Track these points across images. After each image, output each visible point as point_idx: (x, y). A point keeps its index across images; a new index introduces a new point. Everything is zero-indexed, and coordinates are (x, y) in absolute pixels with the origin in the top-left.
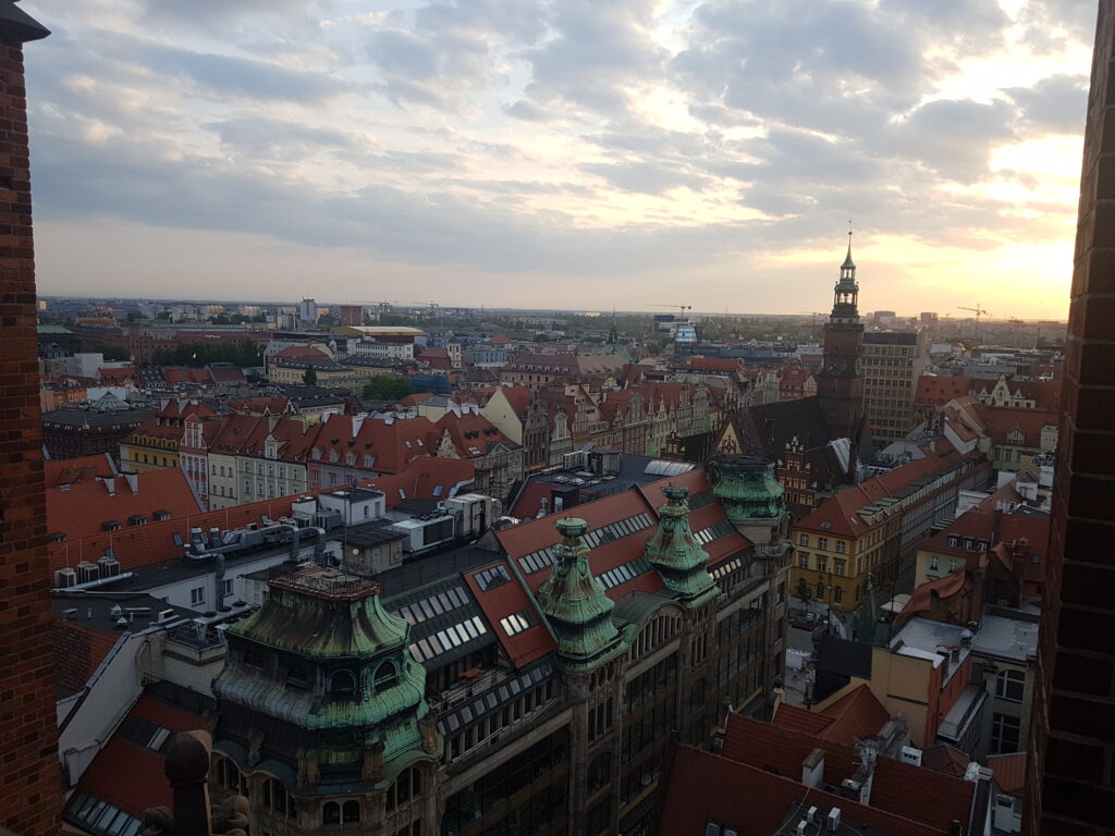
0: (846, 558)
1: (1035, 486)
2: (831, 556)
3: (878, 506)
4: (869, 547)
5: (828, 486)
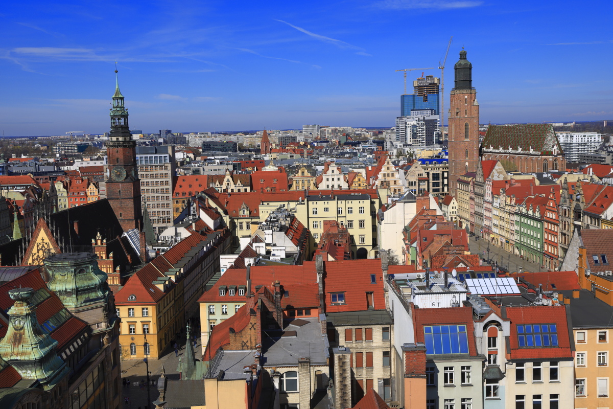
0: (150, 319)
1: (264, 245)
2: (139, 320)
3: (167, 276)
4: (164, 308)
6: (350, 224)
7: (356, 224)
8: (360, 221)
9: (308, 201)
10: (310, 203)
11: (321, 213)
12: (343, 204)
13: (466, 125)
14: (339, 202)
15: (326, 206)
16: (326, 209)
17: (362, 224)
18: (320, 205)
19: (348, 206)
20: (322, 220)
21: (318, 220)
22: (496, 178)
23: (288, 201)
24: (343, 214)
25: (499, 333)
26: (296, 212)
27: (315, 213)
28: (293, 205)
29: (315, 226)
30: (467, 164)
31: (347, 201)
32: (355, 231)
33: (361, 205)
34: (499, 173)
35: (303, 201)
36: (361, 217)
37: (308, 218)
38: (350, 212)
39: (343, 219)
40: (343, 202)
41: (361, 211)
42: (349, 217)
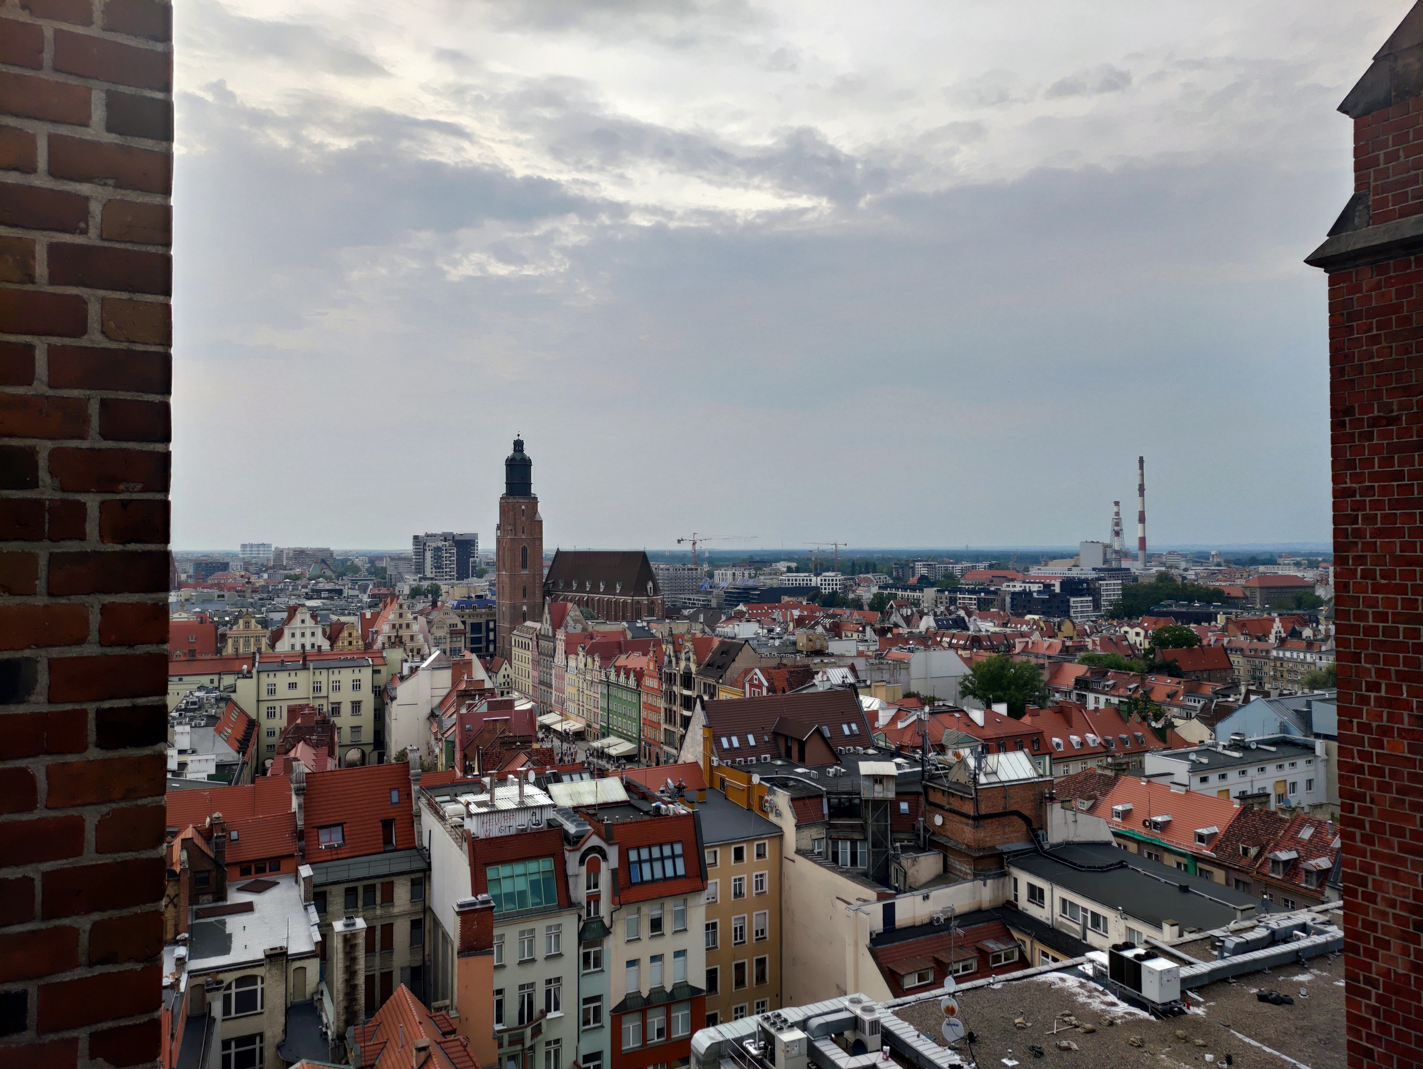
6: (336, 709)
7: (346, 709)
8: (353, 703)
9: (258, 672)
10: (263, 676)
11: (283, 691)
12: (322, 677)
13: (524, 550)
14: (317, 672)
15: (293, 679)
16: (293, 686)
17: (356, 706)
18: (282, 680)
19: (332, 678)
20: (285, 705)
21: (277, 705)
22: (570, 630)
23: (220, 674)
24: (324, 693)
25: (603, 865)
26: (235, 691)
27: (272, 691)
28: (228, 680)
29: (271, 714)
30: (525, 608)
31: (331, 671)
32: (345, 721)
33: (357, 676)
34: (576, 621)
35: (249, 672)
36: (356, 696)
37: (258, 701)
38: (337, 688)
39: (324, 702)
40: (324, 672)
41: (357, 686)
42: (334, 697)
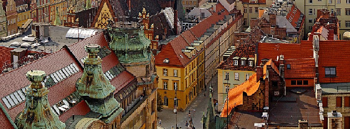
0: (179, 79)
2: (171, 79)
3: (193, 46)
4: (190, 71)
5: (164, 37)
